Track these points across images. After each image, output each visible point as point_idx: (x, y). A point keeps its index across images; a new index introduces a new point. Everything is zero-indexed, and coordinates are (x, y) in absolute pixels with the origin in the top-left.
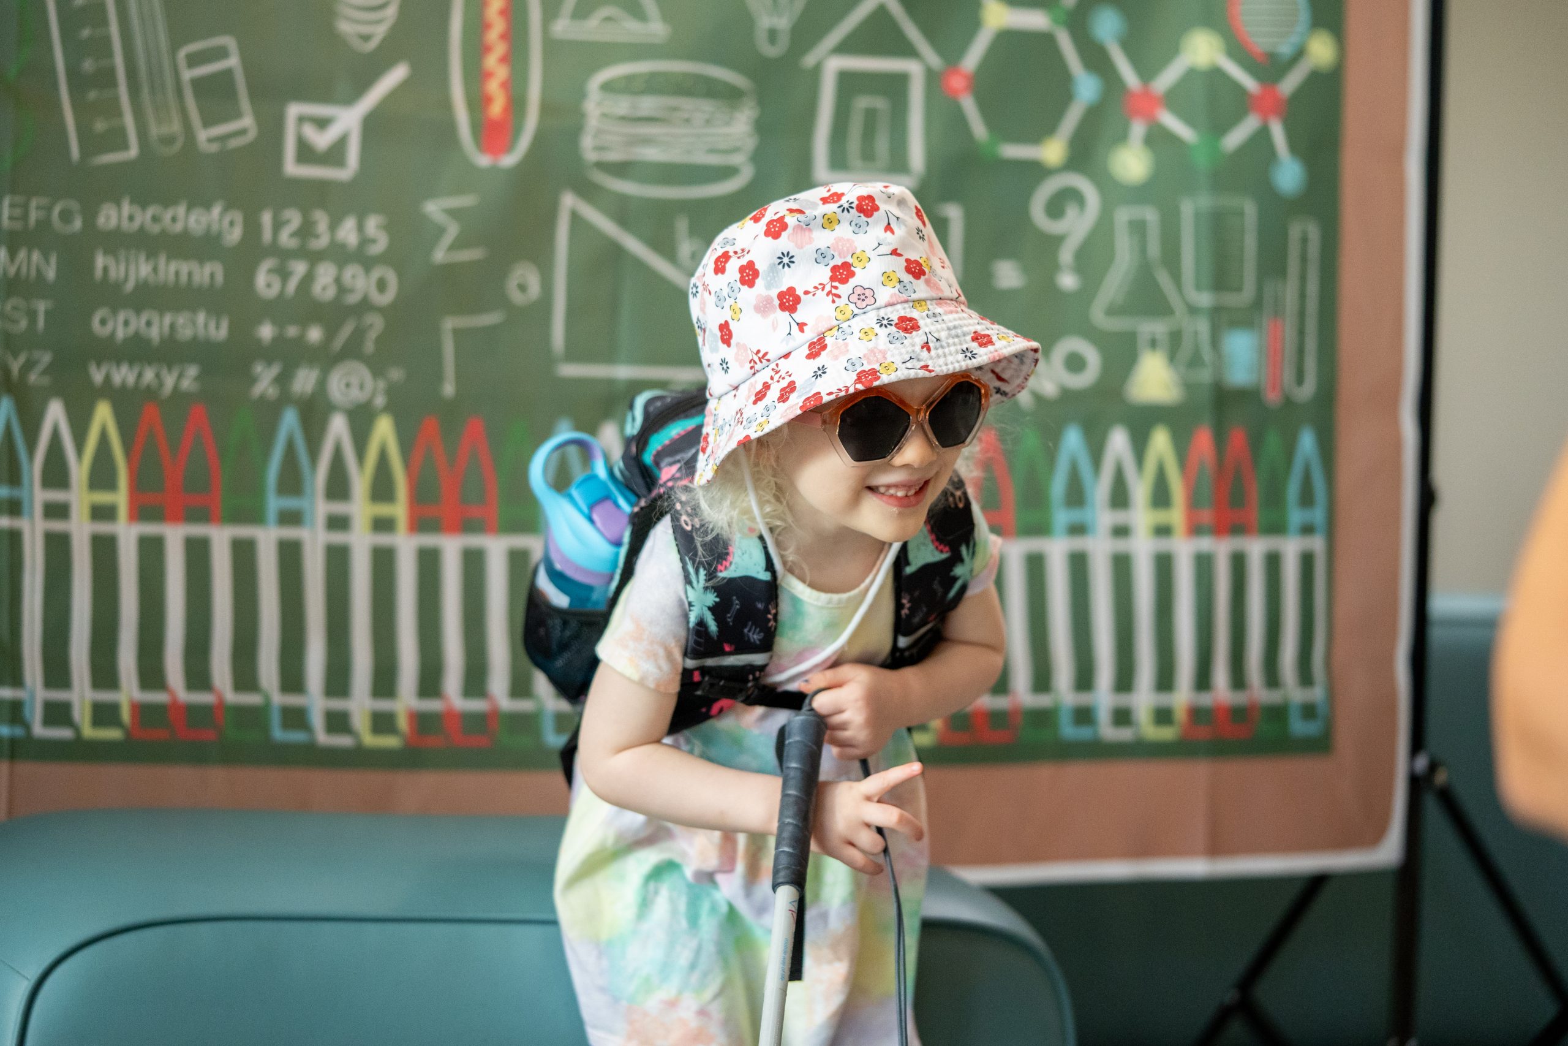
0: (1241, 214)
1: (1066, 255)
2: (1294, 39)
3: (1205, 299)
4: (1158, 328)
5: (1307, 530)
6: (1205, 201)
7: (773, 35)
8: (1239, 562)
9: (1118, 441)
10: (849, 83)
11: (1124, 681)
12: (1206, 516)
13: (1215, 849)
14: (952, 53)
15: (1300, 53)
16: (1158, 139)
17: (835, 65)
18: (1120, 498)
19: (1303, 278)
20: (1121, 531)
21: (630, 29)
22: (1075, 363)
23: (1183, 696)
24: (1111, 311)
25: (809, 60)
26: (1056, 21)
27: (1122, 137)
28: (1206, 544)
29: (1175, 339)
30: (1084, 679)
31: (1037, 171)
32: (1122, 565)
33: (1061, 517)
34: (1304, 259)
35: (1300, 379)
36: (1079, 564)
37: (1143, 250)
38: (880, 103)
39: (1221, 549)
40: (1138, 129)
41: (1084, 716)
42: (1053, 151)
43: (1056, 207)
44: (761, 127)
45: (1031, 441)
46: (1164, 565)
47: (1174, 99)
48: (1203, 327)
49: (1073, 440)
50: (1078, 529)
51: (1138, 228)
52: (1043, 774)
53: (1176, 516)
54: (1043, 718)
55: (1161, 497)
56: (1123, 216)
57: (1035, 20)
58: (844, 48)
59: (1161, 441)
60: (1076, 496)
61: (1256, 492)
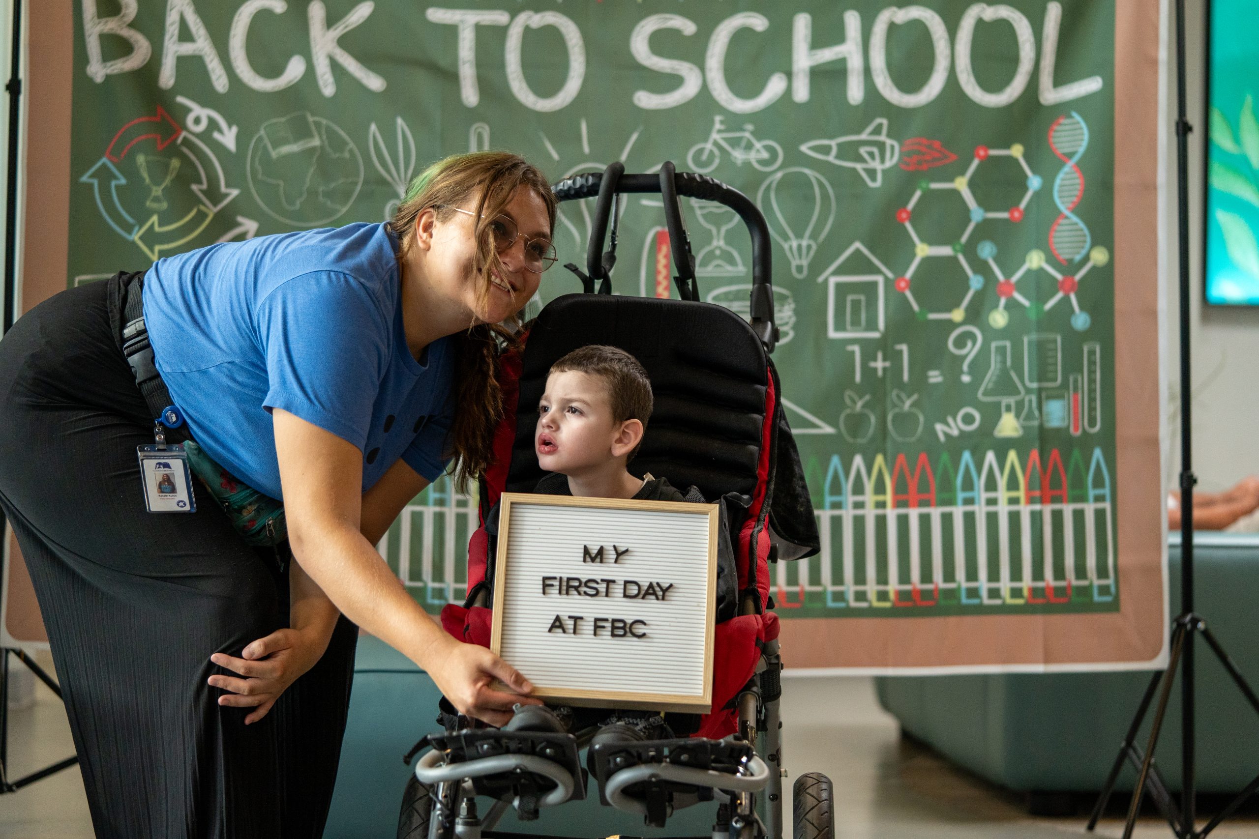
0: (1055, 341)
1: (965, 367)
2: (1084, 252)
3: (1035, 385)
4: (1012, 400)
5: (1099, 499)
6: (1034, 336)
7: (800, 269)
8: (1057, 516)
9: (990, 457)
10: (841, 289)
11: (994, 575)
12: (1037, 493)
13: (1047, 660)
14: (900, 272)
15: (1086, 259)
16: (1012, 306)
17: (833, 281)
18: (991, 485)
19: (1092, 372)
20: (992, 502)
21: (729, 270)
22: (969, 419)
23: (1027, 582)
24: (985, 394)
25: (820, 279)
26: (955, 250)
27: (996, 306)
28: (1037, 507)
29: (1020, 405)
30: (972, 574)
31: (951, 325)
32: (992, 518)
33: (961, 495)
34: (1092, 363)
35: (1092, 423)
36: (969, 518)
37: (1004, 362)
38: (863, 298)
39: (1047, 510)
40: (1003, 301)
41: (973, 593)
42: (958, 315)
43: (960, 342)
44: (796, 312)
45: (945, 457)
46: (1014, 519)
47: (1020, 286)
48: (1034, 398)
49: (967, 456)
50: (969, 501)
51: (1002, 351)
52: (953, 621)
53: (1021, 494)
54: (951, 594)
55: (1013, 484)
56: (994, 345)
57: (945, 251)
58: (837, 272)
59: (1012, 456)
60: (968, 485)
61: (1067, 481)
